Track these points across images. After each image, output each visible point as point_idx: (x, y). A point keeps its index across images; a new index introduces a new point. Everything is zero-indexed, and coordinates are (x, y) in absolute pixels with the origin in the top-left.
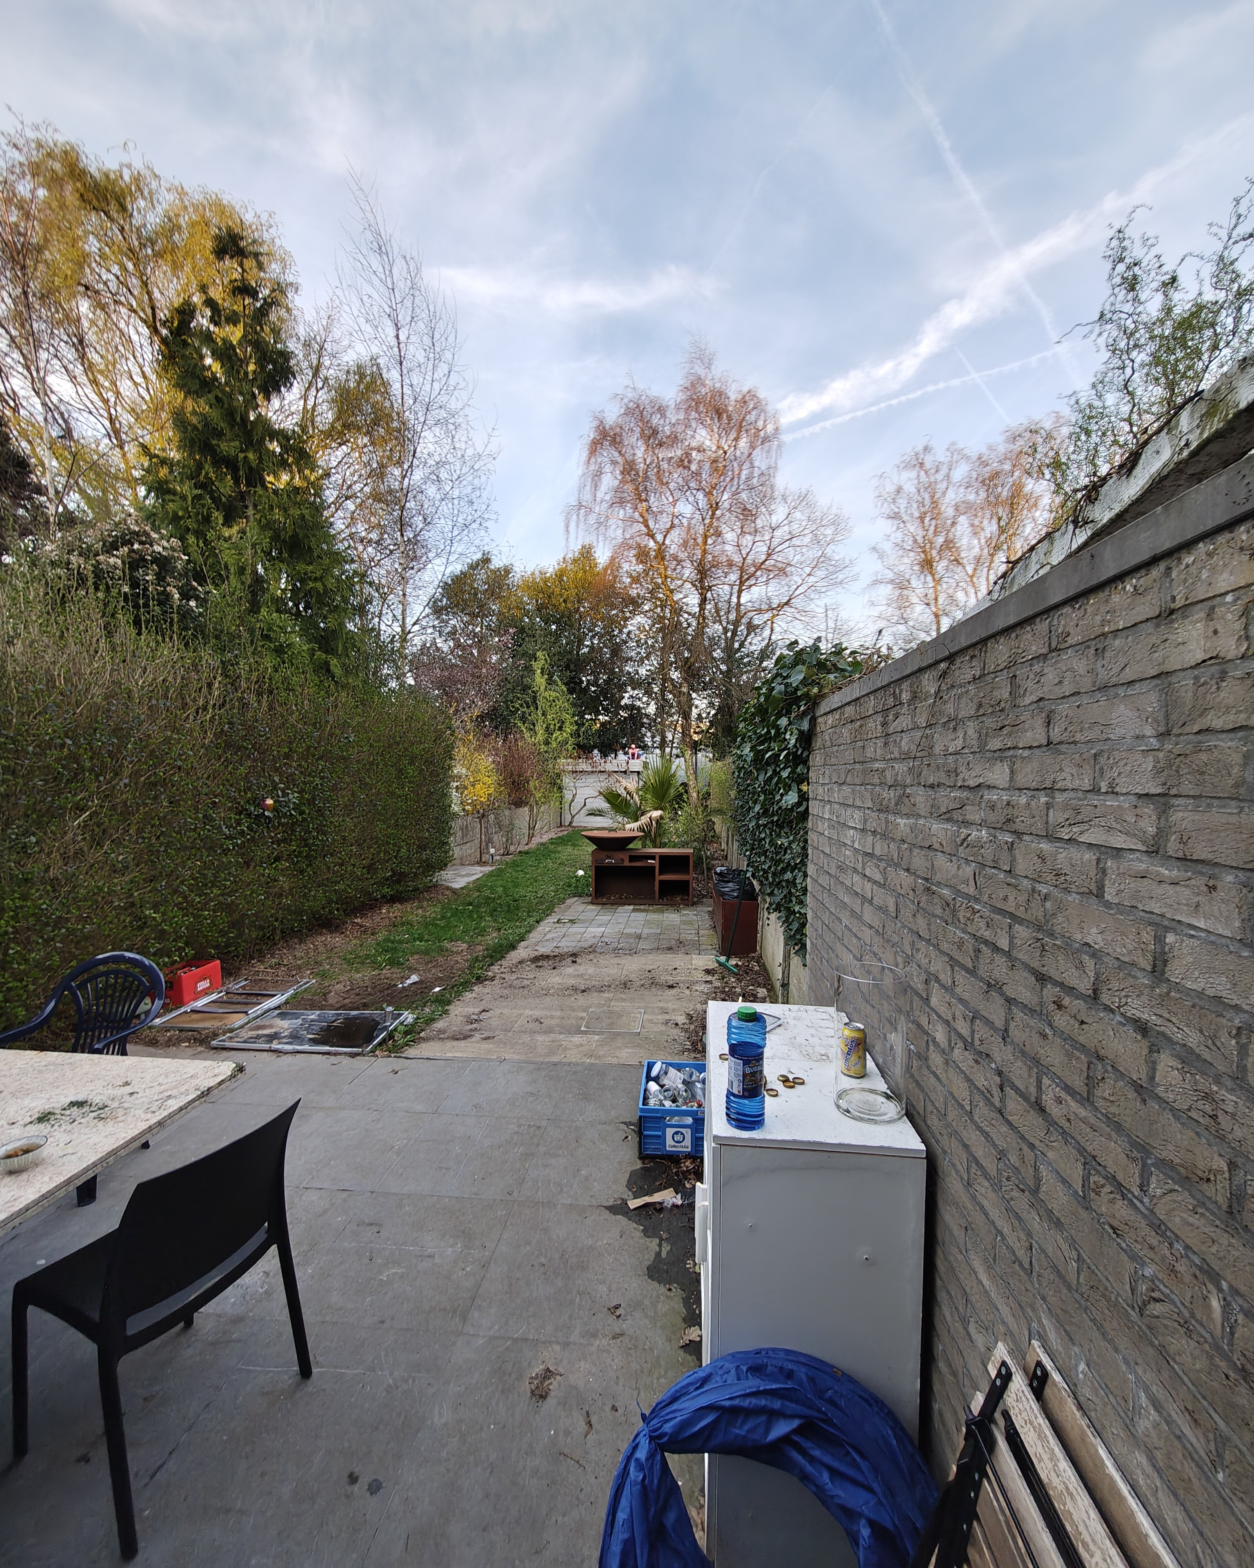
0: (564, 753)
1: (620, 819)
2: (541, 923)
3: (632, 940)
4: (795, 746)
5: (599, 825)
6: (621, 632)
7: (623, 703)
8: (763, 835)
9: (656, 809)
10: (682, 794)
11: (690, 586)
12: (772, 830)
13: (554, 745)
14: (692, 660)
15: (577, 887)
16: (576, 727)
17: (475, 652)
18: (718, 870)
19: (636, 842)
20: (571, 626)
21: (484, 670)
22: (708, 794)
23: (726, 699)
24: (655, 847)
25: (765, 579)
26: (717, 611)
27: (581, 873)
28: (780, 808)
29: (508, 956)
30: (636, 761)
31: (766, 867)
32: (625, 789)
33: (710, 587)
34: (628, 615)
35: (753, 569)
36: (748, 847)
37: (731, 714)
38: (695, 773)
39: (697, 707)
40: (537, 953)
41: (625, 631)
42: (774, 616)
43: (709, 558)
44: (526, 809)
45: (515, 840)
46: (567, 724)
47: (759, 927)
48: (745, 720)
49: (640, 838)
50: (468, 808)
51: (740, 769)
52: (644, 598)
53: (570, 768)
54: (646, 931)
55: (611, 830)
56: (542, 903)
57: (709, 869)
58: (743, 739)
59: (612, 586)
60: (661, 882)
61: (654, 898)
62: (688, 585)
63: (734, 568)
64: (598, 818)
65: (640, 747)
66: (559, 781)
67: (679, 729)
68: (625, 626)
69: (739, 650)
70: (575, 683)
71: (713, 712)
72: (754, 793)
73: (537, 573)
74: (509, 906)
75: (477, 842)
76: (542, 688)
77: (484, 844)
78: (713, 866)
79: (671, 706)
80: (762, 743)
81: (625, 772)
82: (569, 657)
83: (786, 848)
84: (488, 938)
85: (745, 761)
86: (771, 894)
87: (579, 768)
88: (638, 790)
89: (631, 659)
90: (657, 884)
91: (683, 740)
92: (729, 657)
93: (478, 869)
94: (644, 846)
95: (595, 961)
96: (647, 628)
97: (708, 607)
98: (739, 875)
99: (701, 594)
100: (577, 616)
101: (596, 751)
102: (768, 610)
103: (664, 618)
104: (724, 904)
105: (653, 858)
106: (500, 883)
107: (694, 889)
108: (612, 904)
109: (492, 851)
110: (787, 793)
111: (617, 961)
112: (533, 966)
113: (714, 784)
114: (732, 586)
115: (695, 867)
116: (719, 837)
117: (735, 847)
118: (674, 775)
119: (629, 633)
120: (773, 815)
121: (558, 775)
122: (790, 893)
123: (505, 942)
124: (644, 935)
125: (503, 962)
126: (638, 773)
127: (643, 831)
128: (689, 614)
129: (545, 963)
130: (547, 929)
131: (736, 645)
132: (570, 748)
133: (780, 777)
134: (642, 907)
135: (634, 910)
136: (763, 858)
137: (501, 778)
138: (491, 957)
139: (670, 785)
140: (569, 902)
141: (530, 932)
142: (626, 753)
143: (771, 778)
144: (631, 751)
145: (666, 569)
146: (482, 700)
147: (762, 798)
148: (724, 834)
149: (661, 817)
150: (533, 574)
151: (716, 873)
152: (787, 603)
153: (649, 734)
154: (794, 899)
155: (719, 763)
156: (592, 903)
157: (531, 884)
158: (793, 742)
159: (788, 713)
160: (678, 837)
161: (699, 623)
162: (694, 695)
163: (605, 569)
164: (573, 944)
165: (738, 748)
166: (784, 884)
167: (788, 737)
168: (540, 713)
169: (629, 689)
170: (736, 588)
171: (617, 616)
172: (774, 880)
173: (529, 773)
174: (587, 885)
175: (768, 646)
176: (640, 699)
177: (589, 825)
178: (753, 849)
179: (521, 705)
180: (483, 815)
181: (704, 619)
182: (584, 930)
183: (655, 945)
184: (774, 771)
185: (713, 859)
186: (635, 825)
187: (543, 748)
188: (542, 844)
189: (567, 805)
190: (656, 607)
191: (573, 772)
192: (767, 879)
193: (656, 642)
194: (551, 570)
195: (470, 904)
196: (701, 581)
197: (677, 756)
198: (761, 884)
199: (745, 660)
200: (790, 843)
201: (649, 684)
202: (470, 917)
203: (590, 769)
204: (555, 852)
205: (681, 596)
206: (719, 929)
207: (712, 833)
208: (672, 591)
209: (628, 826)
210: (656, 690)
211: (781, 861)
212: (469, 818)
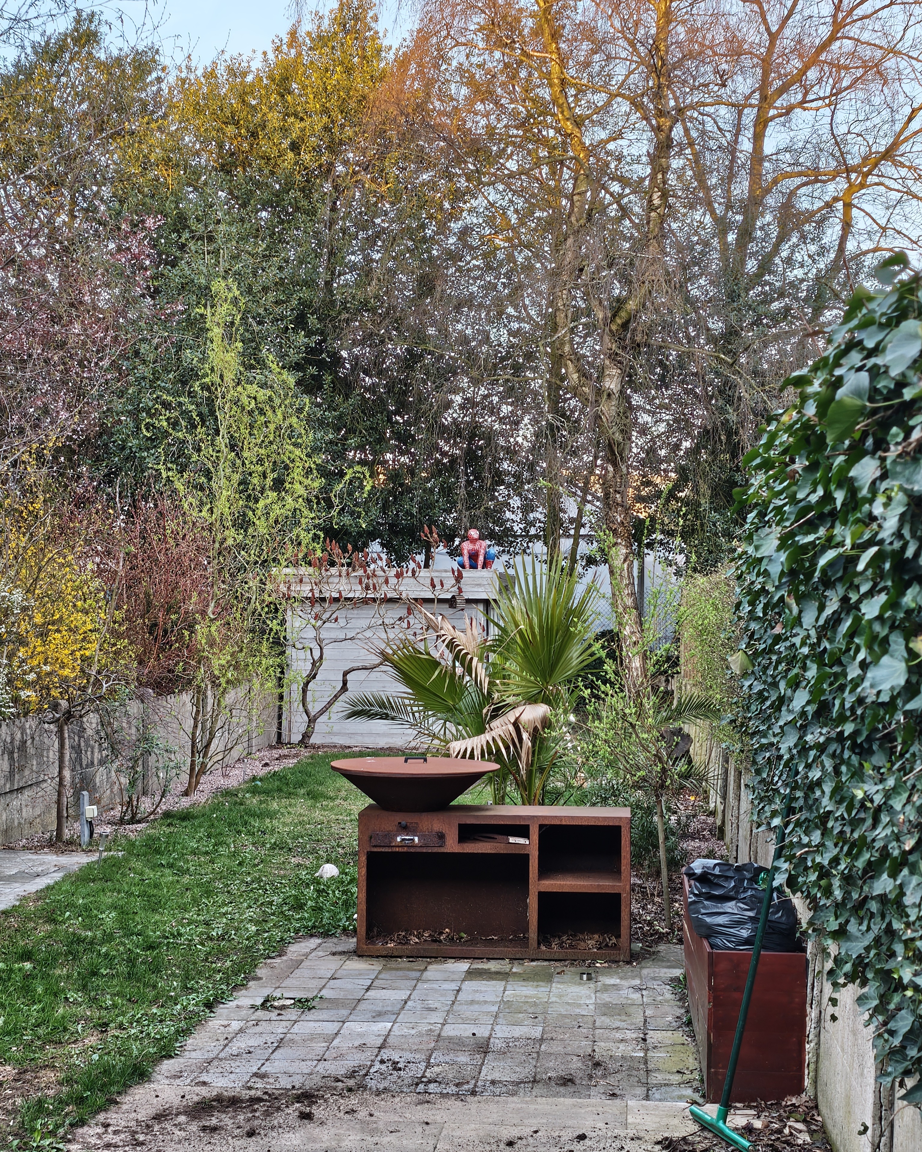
0: (290, 550)
1: (437, 727)
2: (221, 1010)
3: (463, 1058)
4: (898, 534)
5: (382, 743)
6: (443, 229)
7: (447, 419)
8: (815, 774)
9: (532, 700)
10: (600, 663)
11: (625, 107)
12: (839, 760)
13: (262, 527)
14: (632, 305)
15: (318, 909)
16: (317, 483)
17: (53, 279)
18: (698, 865)
19: (477, 787)
20: (312, 213)
21: (77, 328)
22: (673, 661)
23: (722, 411)
24: (528, 801)
25: (825, 90)
26: (701, 175)
27: (329, 870)
28: (860, 701)
29: (127, 1100)
30: (480, 573)
31: (824, 859)
32: (451, 645)
33: (680, 111)
34: (463, 183)
35: (797, 63)
36: (778, 805)
37: (735, 450)
38: (639, 606)
39: (644, 431)
40: (204, 1092)
41: (455, 226)
42: (852, 189)
43: (681, 32)
44: (186, 698)
45: (153, 783)
46: (297, 473)
47: (810, 1026)
48: (767, 465)
49: (492, 777)
50: (28, 694)
51: (754, 596)
52: (507, 139)
53: (305, 590)
54: (502, 1031)
55: (408, 754)
56: (222, 954)
57: (674, 864)
58: (762, 515)
59: (420, 107)
60: (542, 896)
61: (524, 942)
62: (623, 106)
63: (747, 61)
64: (379, 725)
65: (491, 535)
66: (274, 625)
67: (597, 489)
68: (454, 215)
69: (757, 278)
70: (321, 364)
71: (686, 444)
72: (792, 660)
73: (221, 70)
74: (131, 961)
75: (50, 787)
76: (229, 377)
77: (68, 792)
78: (687, 856)
79: (575, 429)
80: (811, 526)
81: (451, 602)
82: (305, 294)
83: (878, 810)
84: (75, 1049)
85: (766, 574)
86: (841, 934)
87: (330, 591)
88: (485, 650)
89: (469, 301)
90: (533, 901)
91: (607, 519)
92: (733, 296)
93: (51, 859)
94: (500, 800)
95: (363, 1114)
96: (514, 219)
97: (676, 163)
98: (754, 880)
99: (657, 129)
100: (328, 187)
101: (375, 547)
102: (834, 176)
103: (558, 192)
104: (713, 961)
105: (522, 831)
106: (108, 899)
107: (634, 919)
108: (413, 957)
109: (91, 811)
110: (876, 661)
111: (422, 1113)
112: (194, 1127)
113: (687, 634)
114: (739, 108)
115: (638, 858)
116: (702, 778)
117: (745, 805)
118: (579, 612)
119: (465, 232)
120: (842, 719)
121: (274, 609)
122: (890, 931)
123: (117, 1061)
124: (497, 1044)
125: (113, 1117)
126: (486, 603)
127: (498, 757)
128: (624, 181)
129: (226, 1120)
130: (235, 1025)
131: (751, 265)
132: (306, 538)
133: (858, 620)
134: (493, 966)
135: (471, 974)
136: (816, 837)
137: (119, 615)
138: (80, 1101)
139: (568, 637)
140: (295, 950)
141: (186, 1032)
142: (454, 553)
143: (835, 620)
144: (467, 546)
145: (563, 63)
146: (69, 408)
147: (812, 672)
148: (715, 770)
149: (546, 723)
150: (210, 75)
151: (691, 875)
152: (888, 154)
153: (516, 502)
154: (899, 948)
155: (701, 580)
156: (358, 953)
157: (195, 901)
158: (891, 524)
159: (881, 445)
160: (592, 774)
161: (651, 207)
162: (637, 400)
163: (403, 62)
164: (305, 1067)
165: (749, 539)
166: (874, 906)
167: (878, 509)
168: (222, 441)
169: (464, 382)
170: (750, 115)
171: (432, 185)
172: (847, 895)
173: (193, 603)
174: (347, 905)
175: (834, 267)
176: (493, 410)
177: (356, 742)
178: (790, 810)
179: (175, 424)
180: (69, 715)
181: (664, 196)
182: (333, 1027)
183: (525, 1072)
184: (845, 600)
185: (685, 836)
186: (477, 742)
187: (232, 537)
188: (228, 793)
189: (296, 690)
190: (538, 165)
191: (313, 601)
192: (828, 892)
193: (538, 256)
194: (257, 64)
195: (27, 956)
196: (658, 95)
197: (591, 561)
198: (814, 906)
199: (775, 306)
200: (888, 795)
201: (517, 369)
202: (26, 990)
203: (358, 593)
204: (261, 815)
205: (603, 135)
206: (701, 1027)
207: (682, 766)
208: (579, 122)
209: (457, 746)
210: (536, 384)
211: (863, 844)
212: (30, 723)
